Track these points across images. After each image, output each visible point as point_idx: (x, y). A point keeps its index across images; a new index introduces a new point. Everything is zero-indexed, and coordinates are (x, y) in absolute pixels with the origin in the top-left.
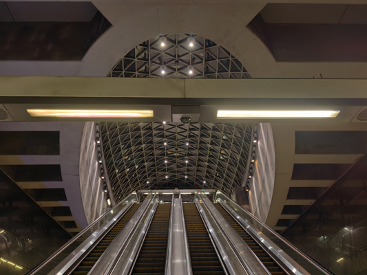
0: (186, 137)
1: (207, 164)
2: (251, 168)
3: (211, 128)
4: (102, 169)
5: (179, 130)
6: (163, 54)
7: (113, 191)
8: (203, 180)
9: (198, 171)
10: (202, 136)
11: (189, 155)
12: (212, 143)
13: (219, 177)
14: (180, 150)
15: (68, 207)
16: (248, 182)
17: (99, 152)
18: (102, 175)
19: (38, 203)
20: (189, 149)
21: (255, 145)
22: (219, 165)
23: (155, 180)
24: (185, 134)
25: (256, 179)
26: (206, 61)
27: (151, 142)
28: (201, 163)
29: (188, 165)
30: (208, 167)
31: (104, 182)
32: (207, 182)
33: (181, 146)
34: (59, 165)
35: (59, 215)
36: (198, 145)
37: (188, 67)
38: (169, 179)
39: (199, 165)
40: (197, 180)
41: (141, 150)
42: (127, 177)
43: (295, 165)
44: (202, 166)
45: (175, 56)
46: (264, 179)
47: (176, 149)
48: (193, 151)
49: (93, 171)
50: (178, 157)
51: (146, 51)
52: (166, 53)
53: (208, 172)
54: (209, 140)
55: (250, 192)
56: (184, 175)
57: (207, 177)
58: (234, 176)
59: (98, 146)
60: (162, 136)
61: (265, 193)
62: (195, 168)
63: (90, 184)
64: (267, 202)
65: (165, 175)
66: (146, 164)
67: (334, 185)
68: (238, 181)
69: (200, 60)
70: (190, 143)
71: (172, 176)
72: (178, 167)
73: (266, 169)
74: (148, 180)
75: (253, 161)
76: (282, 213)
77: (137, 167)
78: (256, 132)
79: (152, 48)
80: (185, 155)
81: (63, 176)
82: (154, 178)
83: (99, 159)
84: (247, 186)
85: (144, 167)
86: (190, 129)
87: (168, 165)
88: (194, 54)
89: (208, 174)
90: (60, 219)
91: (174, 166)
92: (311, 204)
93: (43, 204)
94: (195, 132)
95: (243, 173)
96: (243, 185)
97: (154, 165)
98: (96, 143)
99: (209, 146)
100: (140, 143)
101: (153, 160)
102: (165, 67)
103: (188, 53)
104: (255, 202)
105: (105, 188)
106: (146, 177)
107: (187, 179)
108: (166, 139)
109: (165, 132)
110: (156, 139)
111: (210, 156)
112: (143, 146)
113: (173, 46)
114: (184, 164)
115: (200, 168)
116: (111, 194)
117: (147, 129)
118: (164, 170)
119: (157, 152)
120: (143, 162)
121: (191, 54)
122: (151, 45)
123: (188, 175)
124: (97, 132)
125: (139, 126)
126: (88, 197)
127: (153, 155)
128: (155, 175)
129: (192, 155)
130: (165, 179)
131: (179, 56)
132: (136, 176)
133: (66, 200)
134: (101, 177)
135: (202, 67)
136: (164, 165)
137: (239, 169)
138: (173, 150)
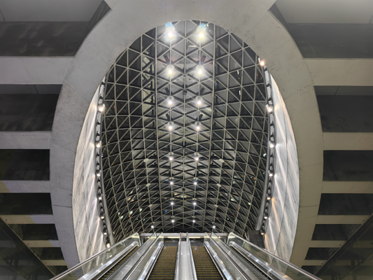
0: (194, 175)
1: (216, 206)
2: (266, 208)
3: (221, 165)
4: (101, 208)
5: (187, 168)
6: (170, 83)
7: (114, 235)
8: (212, 225)
9: (207, 214)
10: (211, 174)
11: (197, 196)
12: (222, 183)
13: (229, 220)
14: (187, 190)
15: (60, 248)
16: (263, 224)
17: (99, 188)
18: (101, 214)
19: (26, 242)
20: (198, 189)
21: (271, 181)
22: (230, 207)
23: (160, 225)
24: (193, 172)
25: (273, 219)
26: (215, 91)
27: (157, 181)
28: (210, 205)
29: (197, 208)
30: (218, 209)
31: (103, 224)
32: (217, 227)
33: (189, 185)
34: (49, 194)
35: (50, 258)
36: (207, 185)
37: (197, 97)
38: (176, 223)
39: (208, 208)
40: (206, 225)
41: (146, 190)
42: (130, 220)
43: (323, 195)
44: (211, 209)
45: (183, 86)
46: (283, 218)
47: (184, 190)
48: (201, 192)
49: (91, 209)
50: (185, 199)
51: (153, 80)
52: (173, 83)
53: (217, 216)
54: (218, 178)
55: (266, 236)
56: (192, 219)
57: (216, 221)
58: (247, 219)
59: (98, 180)
60: (169, 175)
61: (286, 234)
62: (203, 211)
63: (87, 222)
64: (288, 245)
65: (171, 219)
66: (150, 206)
67: (368, 221)
68: (252, 225)
69: (209, 90)
70: (199, 182)
71: (179, 221)
72: (185, 210)
73: (285, 205)
74: (153, 224)
75: (269, 199)
76: (306, 259)
77: (141, 210)
78: (272, 165)
79: (159, 77)
80: (193, 196)
81: (54, 208)
82: (159, 222)
83: (99, 195)
84: (262, 229)
85: (149, 209)
86: (199, 167)
87: (175, 208)
88: (202, 83)
89: (217, 218)
90: (50, 263)
91: (181, 209)
92: (340, 247)
93: (32, 244)
94: (204, 170)
95: (257, 216)
96: (258, 228)
97: (159, 208)
98: (96, 176)
99: (219, 185)
100: (145, 182)
101: (158, 202)
102: (173, 98)
103: (196, 83)
104: (272, 247)
105: (105, 230)
106: (150, 221)
107: (195, 224)
108: (173, 178)
109: (172, 170)
110: (162, 178)
111: (220, 197)
112: (148, 185)
113: (181, 75)
114: (191, 207)
115: (209, 211)
116: (111, 238)
117: (152, 166)
118: (170, 214)
119: (163, 193)
120: (148, 203)
121: (199, 83)
122: (158, 74)
123: (196, 219)
124: (98, 164)
125: (144, 163)
126: (84, 238)
127: (158, 195)
128: (160, 219)
129: (200, 196)
130: (171, 224)
131: (187, 86)
132: (139, 219)
133: (57, 239)
134: (100, 217)
135: (211, 97)
136: (170, 208)
137: (252, 211)
138: (180, 190)
